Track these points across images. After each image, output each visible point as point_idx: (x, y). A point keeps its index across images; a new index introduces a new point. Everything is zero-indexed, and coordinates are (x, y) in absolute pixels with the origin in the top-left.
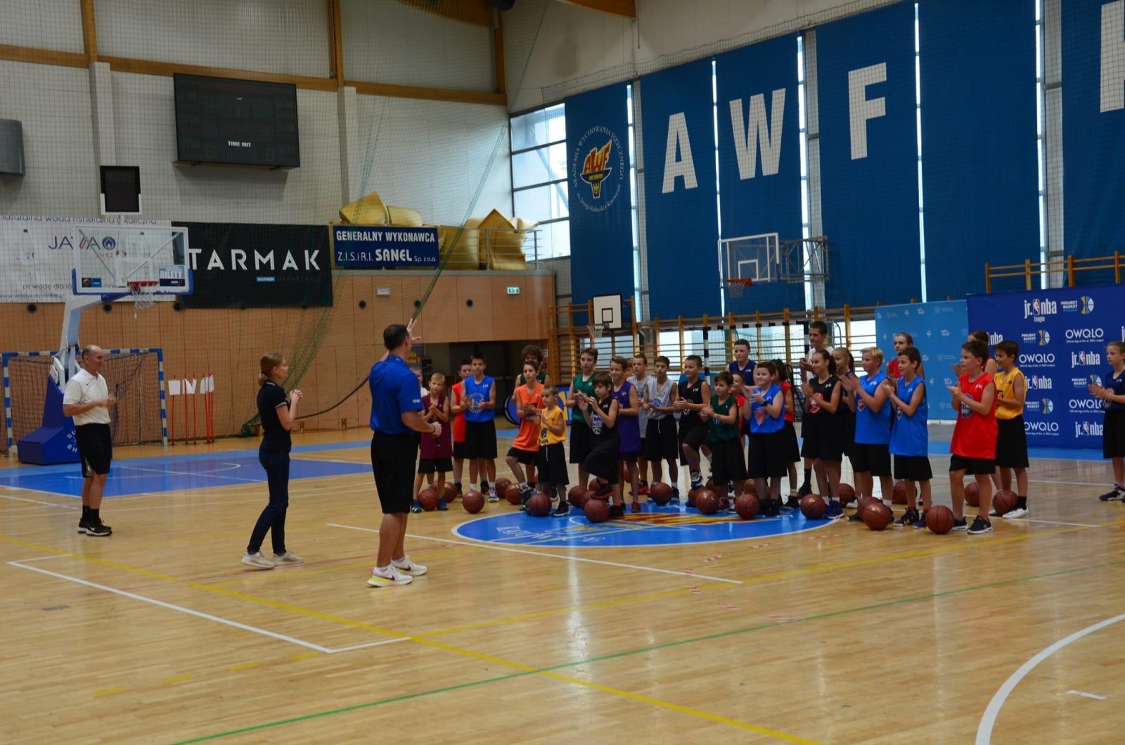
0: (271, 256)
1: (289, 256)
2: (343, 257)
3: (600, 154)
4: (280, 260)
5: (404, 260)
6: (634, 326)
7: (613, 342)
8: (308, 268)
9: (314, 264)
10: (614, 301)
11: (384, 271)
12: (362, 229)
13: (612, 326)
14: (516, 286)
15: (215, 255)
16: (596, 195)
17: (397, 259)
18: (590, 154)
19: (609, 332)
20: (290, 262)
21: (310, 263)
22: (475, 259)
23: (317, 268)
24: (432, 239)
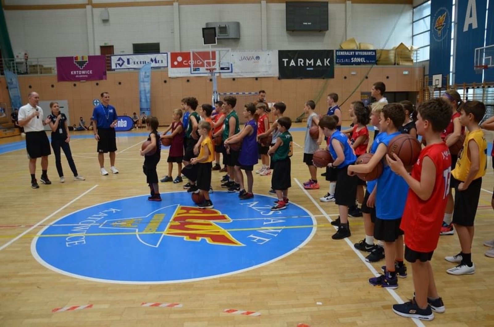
0: (312, 61)
1: (319, 61)
2: (339, 61)
3: (442, 18)
4: (315, 62)
5: (362, 61)
6: (448, 87)
7: (440, 93)
8: (325, 65)
9: (328, 63)
10: (439, 77)
11: (354, 66)
12: (346, 51)
13: (439, 86)
14: (407, 71)
15: (292, 61)
16: (439, 35)
17: (360, 61)
18: (438, 19)
19: (437, 89)
20: (319, 63)
21: (326, 64)
22: (393, 61)
23: (329, 65)
24: (374, 54)
